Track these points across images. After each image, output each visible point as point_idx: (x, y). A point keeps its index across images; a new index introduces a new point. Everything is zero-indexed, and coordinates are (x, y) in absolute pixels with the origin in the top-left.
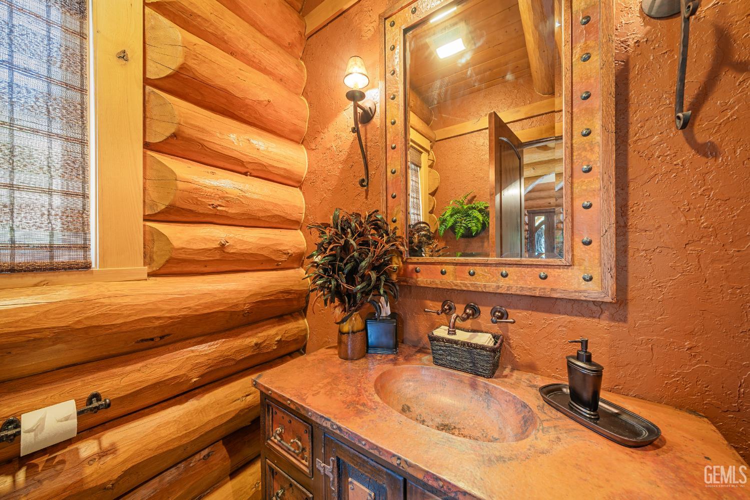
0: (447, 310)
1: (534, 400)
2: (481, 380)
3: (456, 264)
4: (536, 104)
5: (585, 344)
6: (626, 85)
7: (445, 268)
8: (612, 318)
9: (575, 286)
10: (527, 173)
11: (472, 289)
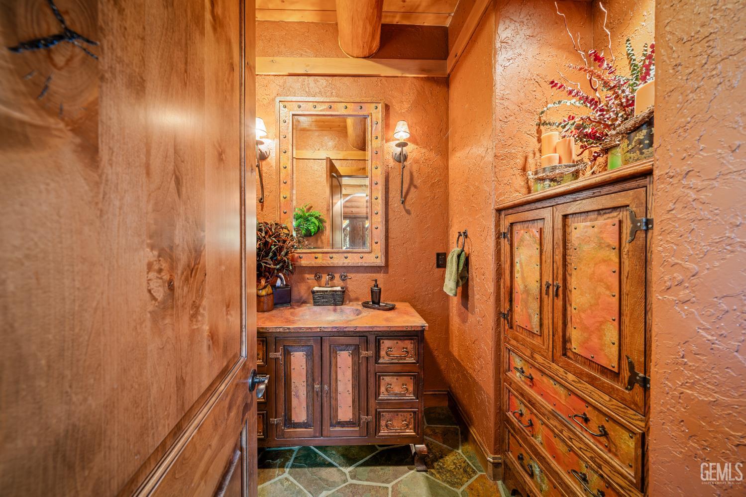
0: (318, 279)
1: (360, 308)
2: (338, 307)
3: (323, 253)
4: (348, 152)
5: (376, 281)
6: (388, 182)
7: (316, 255)
8: (384, 273)
9: (372, 261)
10: (344, 192)
11: (332, 265)
